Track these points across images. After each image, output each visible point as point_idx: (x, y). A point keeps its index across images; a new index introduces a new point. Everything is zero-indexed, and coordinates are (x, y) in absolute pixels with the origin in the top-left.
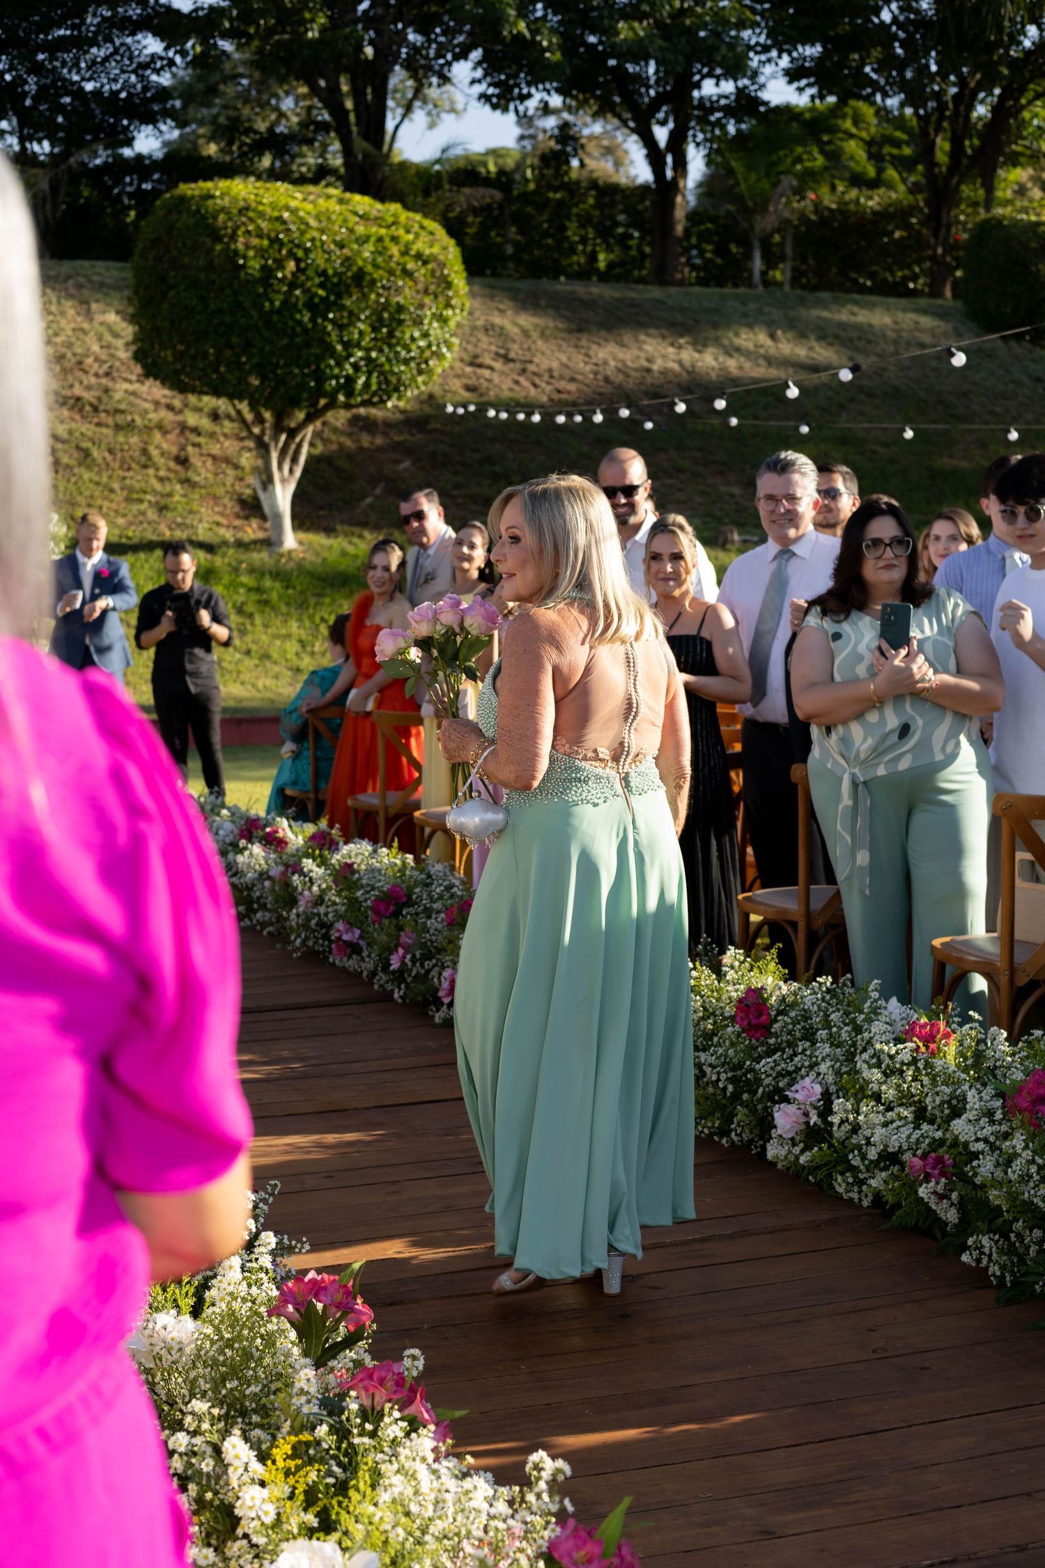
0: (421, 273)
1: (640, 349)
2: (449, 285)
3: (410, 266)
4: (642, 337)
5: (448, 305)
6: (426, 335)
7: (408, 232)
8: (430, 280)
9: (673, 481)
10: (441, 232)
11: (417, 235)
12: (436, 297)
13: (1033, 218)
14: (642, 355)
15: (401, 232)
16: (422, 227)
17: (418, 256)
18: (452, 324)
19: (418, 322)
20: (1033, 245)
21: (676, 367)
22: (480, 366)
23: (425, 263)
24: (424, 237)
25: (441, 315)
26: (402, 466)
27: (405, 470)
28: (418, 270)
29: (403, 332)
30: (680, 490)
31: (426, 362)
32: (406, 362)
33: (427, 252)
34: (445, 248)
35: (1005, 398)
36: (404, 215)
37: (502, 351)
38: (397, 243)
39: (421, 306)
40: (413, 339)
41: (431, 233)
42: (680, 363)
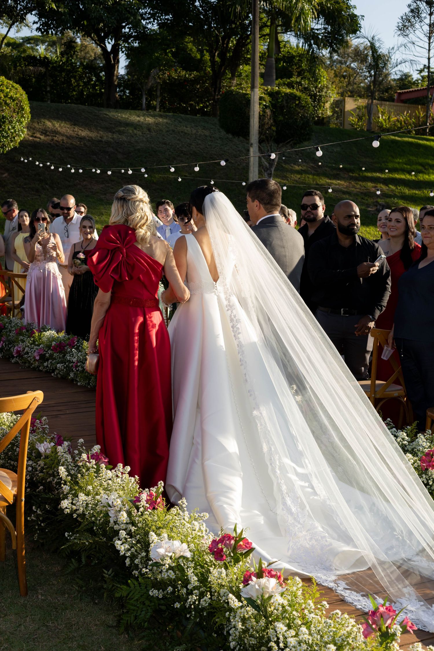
0: (12, 105)
1: (98, 133)
2: (23, 109)
3: (8, 101)
4: (99, 128)
5: (22, 116)
6: (13, 128)
7: (7, 88)
8: (16, 107)
9: (109, 185)
10: (20, 89)
11: (11, 90)
12: (18, 113)
13: (244, 92)
14: (99, 135)
15: (5, 88)
16: (13, 86)
17: (11, 98)
18: (24, 124)
19: (11, 122)
20: (244, 102)
21: (112, 140)
22: (36, 137)
23: (14, 100)
24: (14, 91)
25: (20, 120)
26: (4, 176)
27: (5, 177)
28: (11, 103)
29: (5, 126)
30: (112, 188)
31: (14, 138)
32: (6, 138)
33: (15, 96)
34: (21, 95)
35: (236, 157)
36: (6, 81)
37: (44, 132)
38: (3, 92)
39: (12, 117)
40: (9, 129)
41: (16, 89)
42: (113, 138)
